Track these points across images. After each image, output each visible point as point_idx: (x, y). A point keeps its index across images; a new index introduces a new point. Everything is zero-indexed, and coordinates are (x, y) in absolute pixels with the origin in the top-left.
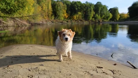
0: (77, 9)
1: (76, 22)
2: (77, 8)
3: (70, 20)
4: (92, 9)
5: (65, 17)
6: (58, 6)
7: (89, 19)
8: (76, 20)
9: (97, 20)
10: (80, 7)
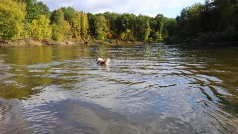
0: (124, 25)
1: (124, 42)
2: (125, 23)
3: (114, 40)
4: (148, 24)
5: (108, 36)
6: (97, 22)
7: (144, 39)
8: (125, 41)
9: (157, 40)
10: (129, 22)
